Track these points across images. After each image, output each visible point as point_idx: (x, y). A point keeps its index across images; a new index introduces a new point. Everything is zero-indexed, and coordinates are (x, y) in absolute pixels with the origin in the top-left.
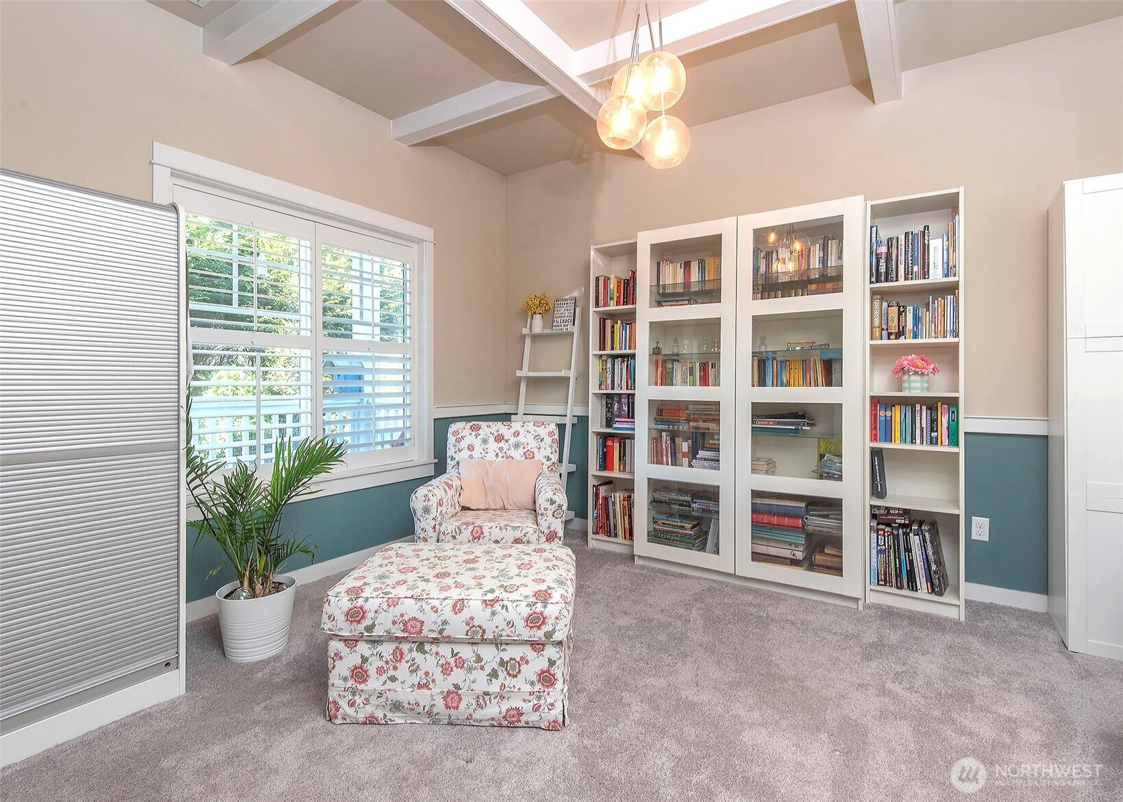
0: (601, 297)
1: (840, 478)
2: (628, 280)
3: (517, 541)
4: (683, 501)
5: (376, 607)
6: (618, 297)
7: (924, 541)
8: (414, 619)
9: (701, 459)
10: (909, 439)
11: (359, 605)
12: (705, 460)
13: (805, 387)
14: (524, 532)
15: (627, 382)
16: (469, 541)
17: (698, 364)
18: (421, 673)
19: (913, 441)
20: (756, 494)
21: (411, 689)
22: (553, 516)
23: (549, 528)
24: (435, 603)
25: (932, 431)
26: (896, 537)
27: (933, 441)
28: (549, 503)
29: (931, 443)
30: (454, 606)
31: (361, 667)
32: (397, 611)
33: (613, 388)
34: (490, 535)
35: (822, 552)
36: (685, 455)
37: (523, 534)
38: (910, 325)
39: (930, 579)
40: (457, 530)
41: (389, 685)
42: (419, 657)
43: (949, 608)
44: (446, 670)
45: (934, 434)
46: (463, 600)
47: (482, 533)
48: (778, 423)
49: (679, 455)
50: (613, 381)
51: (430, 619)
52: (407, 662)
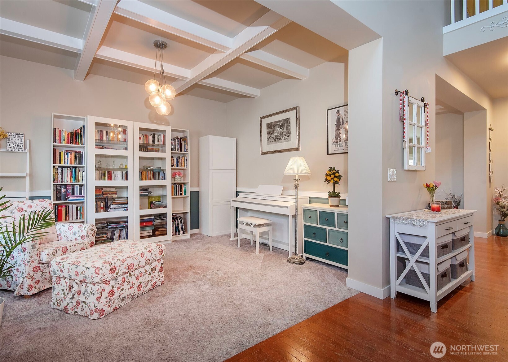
0: (57, 138)
1: (166, 207)
2: (73, 133)
3: (82, 249)
4: (103, 227)
5: (119, 265)
6: (68, 140)
7: (182, 221)
8: (131, 264)
9: (112, 209)
10: (176, 194)
11: (113, 266)
12: (114, 208)
13: (148, 181)
14: (84, 244)
15: (70, 179)
16: (61, 255)
17: (107, 172)
18: (131, 283)
19: (177, 195)
20: (141, 216)
21: (128, 290)
22: (93, 235)
23: (91, 241)
24: (136, 257)
25: (181, 192)
26: (175, 221)
27: (181, 194)
28: (91, 230)
29: (180, 195)
30: (141, 255)
31: (112, 291)
32: (125, 264)
33: (62, 182)
34: (71, 249)
35: (158, 231)
36: (102, 208)
37: (84, 246)
38: (175, 163)
39: (182, 230)
40: (55, 251)
41: (122, 292)
42: (130, 278)
43: (187, 236)
44: (137, 279)
45: (181, 193)
46: (143, 253)
47: (67, 250)
48: (143, 192)
49: (99, 209)
50: (62, 178)
51: (135, 262)
52: (126, 281)
